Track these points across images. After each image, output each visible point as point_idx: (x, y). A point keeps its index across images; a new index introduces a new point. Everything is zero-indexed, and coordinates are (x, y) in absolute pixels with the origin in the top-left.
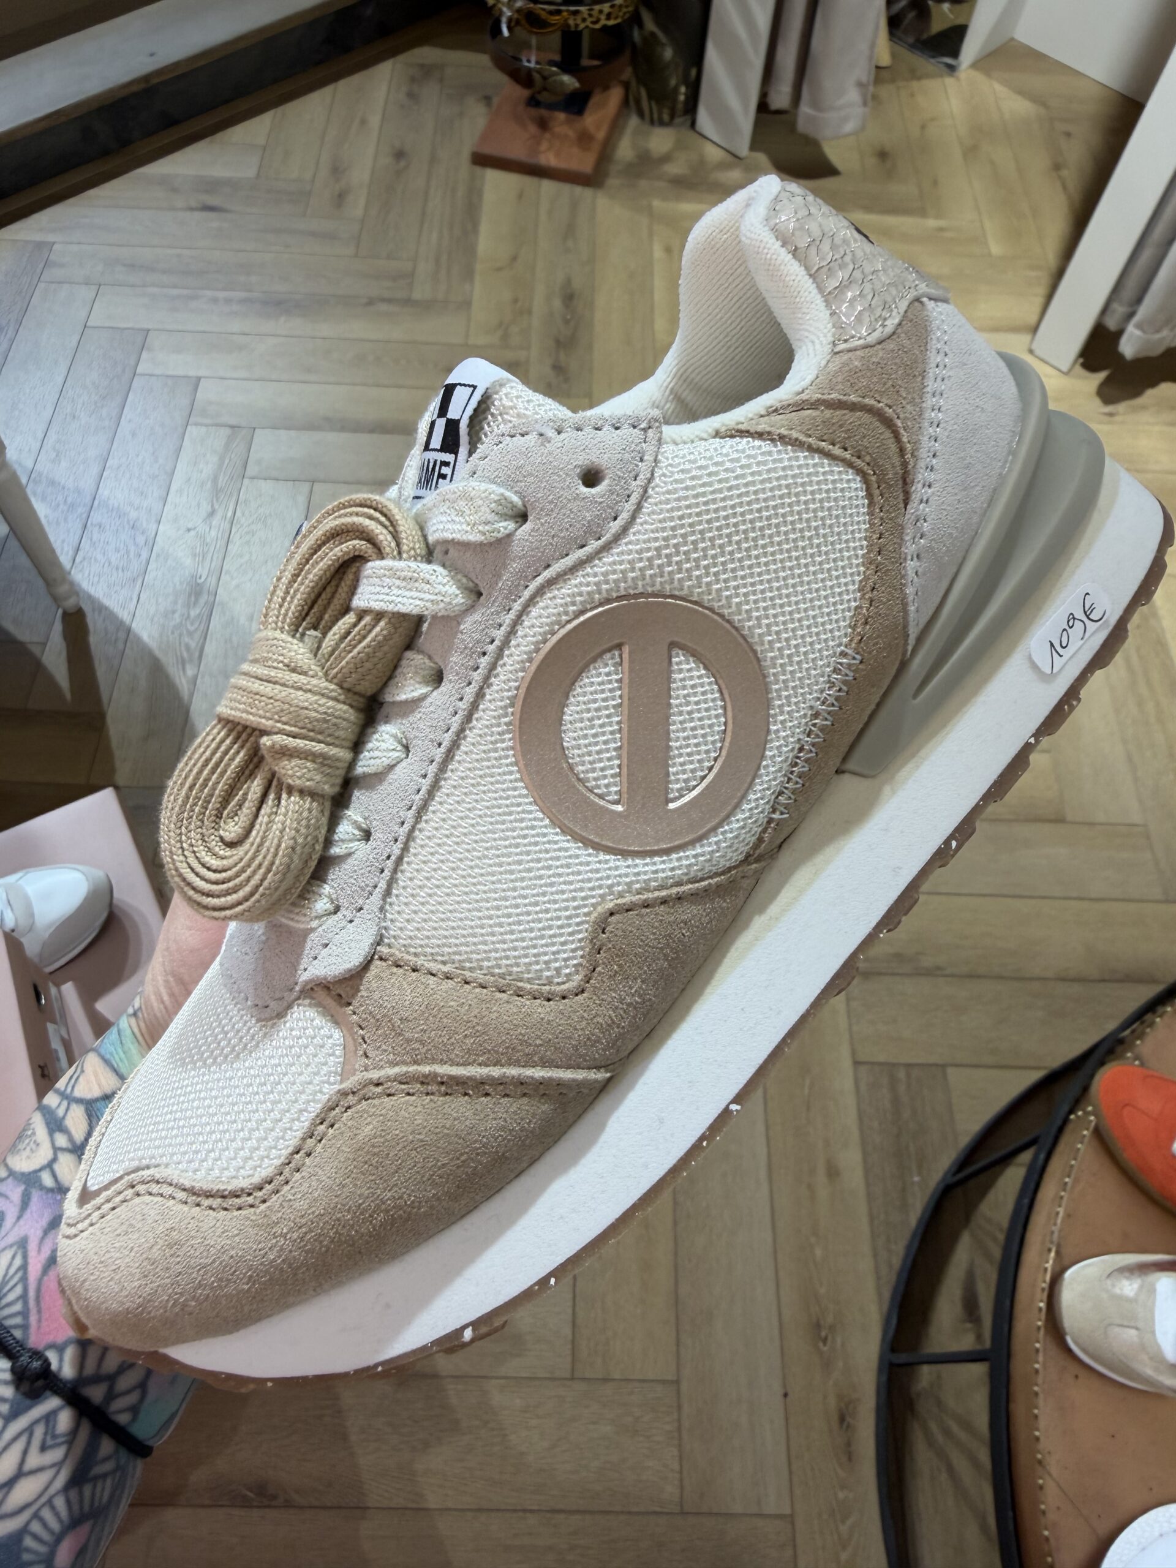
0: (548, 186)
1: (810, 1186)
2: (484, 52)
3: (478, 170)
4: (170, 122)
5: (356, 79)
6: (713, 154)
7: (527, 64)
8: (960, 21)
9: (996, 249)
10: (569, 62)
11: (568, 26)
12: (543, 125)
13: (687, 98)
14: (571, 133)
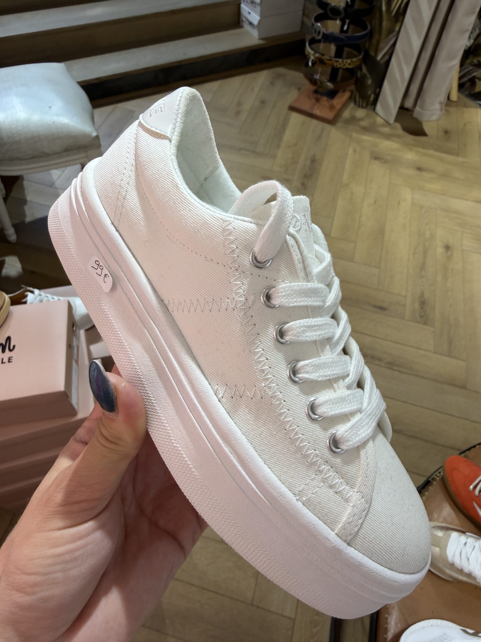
0: (314, 122)
2: (301, 72)
3: (290, 112)
6: (379, 120)
7: (316, 77)
10: (333, 78)
11: (334, 66)
12: (317, 100)
13: (374, 100)
14: (327, 105)
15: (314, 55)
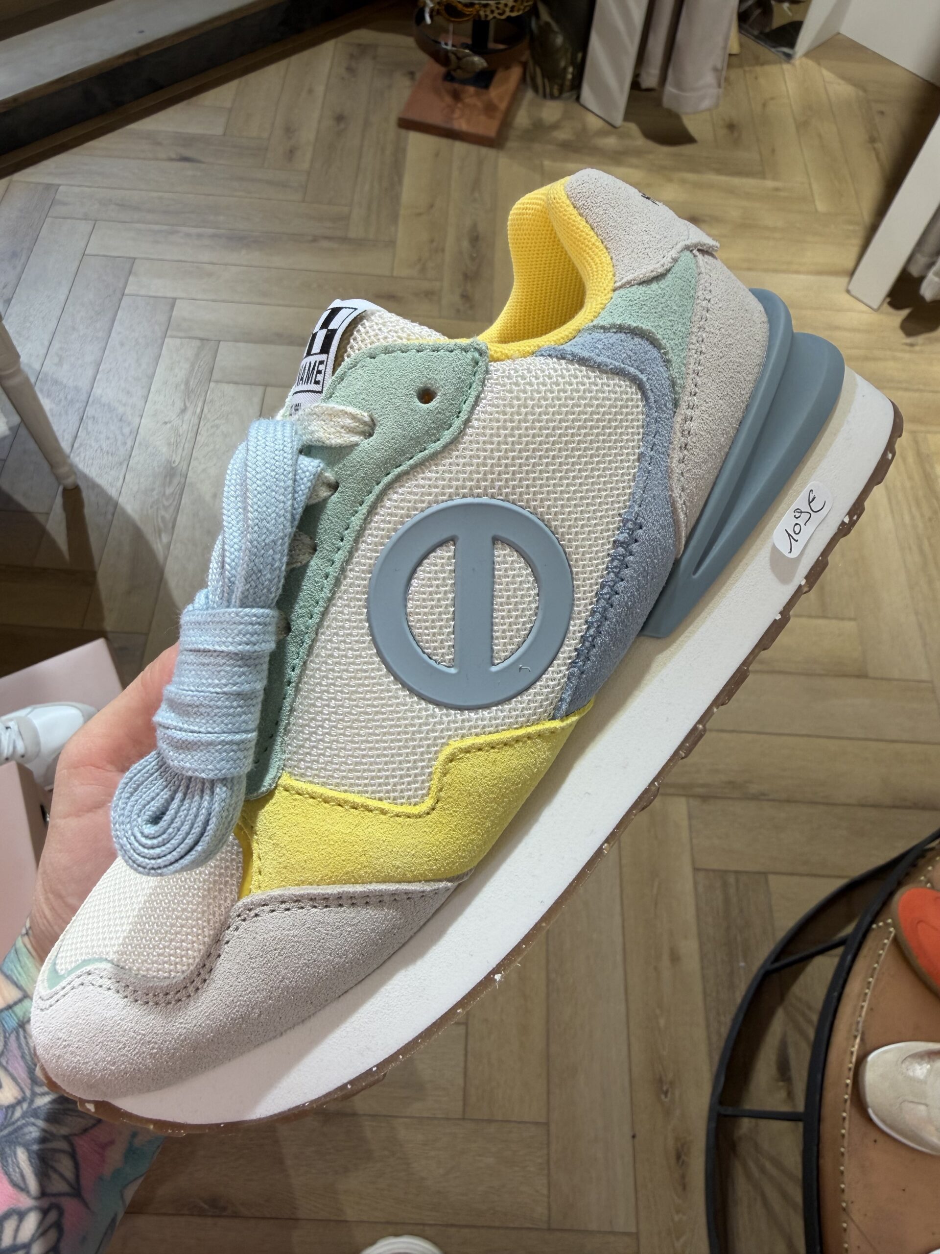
0: (460, 147)
1: (656, 968)
2: (409, 35)
3: (403, 132)
4: (155, 87)
5: (306, 55)
6: (594, 123)
7: (444, 47)
8: (797, 18)
9: (821, 206)
10: (478, 46)
11: (479, 16)
12: (456, 96)
13: (574, 77)
14: (479, 104)
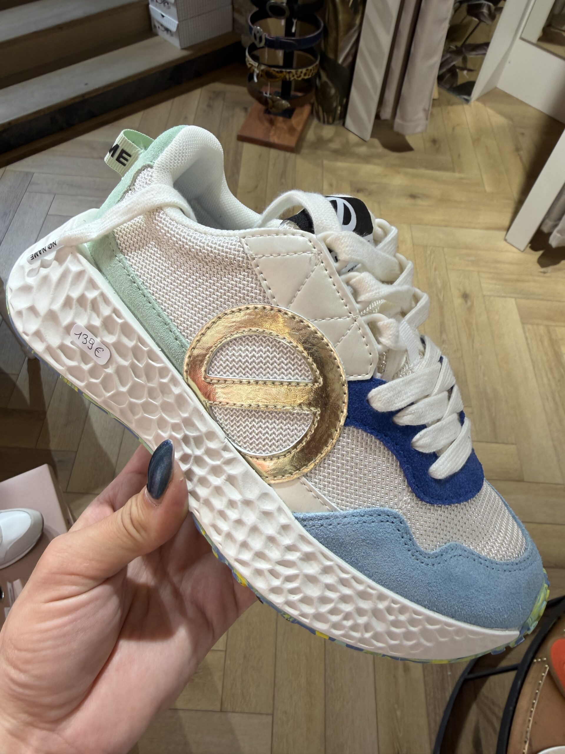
0: (273, 152)
1: (395, 676)
2: (244, 86)
3: (240, 143)
4: (92, 115)
5: (183, 98)
6: (353, 139)
7: (265, 95)
8: (472, 79)
9: (488, 189)
10: (285, 93)
11: (286, 78)
12: (272, 122)
13: (341, 113)
14: (285, 127)
15: (258, 68)
